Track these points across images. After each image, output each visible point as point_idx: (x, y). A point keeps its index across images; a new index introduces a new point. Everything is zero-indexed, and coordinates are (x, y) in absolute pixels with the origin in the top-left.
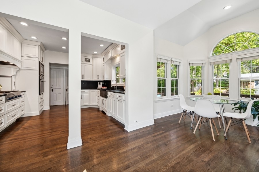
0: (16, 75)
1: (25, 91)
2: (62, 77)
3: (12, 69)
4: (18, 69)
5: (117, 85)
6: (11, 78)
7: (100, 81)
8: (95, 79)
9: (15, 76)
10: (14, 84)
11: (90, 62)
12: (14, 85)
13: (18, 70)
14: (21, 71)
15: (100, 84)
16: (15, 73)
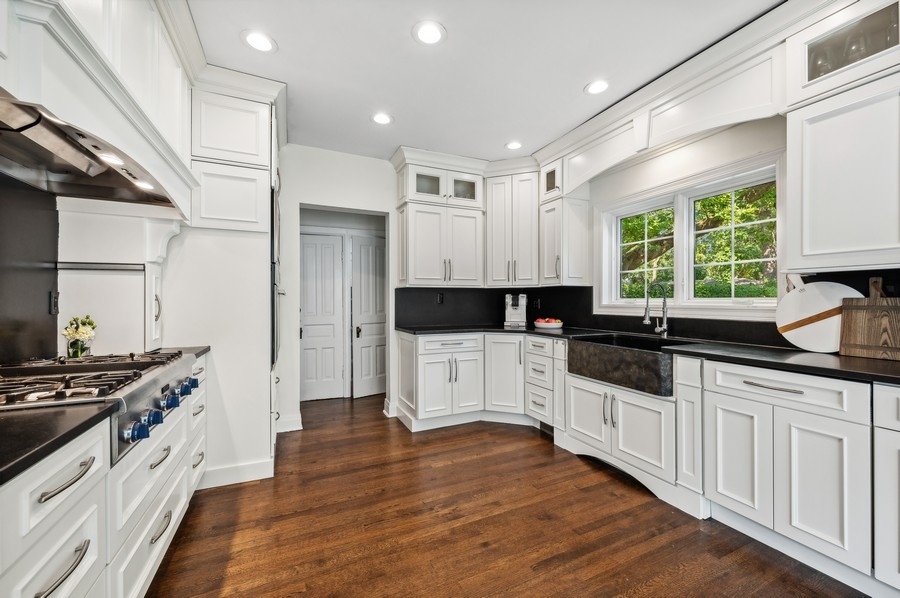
0: (165, 260)
1: (207, 349)
2: (338, 273)
3: (148, 225)
4: (175, 227)
5: (670, 314)
6: (139, 277)
7: (515, 292)
8: (497, 280)
9: (162, 264)
10: (155, 312)
11: (472, 196)
12: (157, 317)
13: (178, 231)
14: (191, 240)
15: (515, 304)
16: (161, 251)
